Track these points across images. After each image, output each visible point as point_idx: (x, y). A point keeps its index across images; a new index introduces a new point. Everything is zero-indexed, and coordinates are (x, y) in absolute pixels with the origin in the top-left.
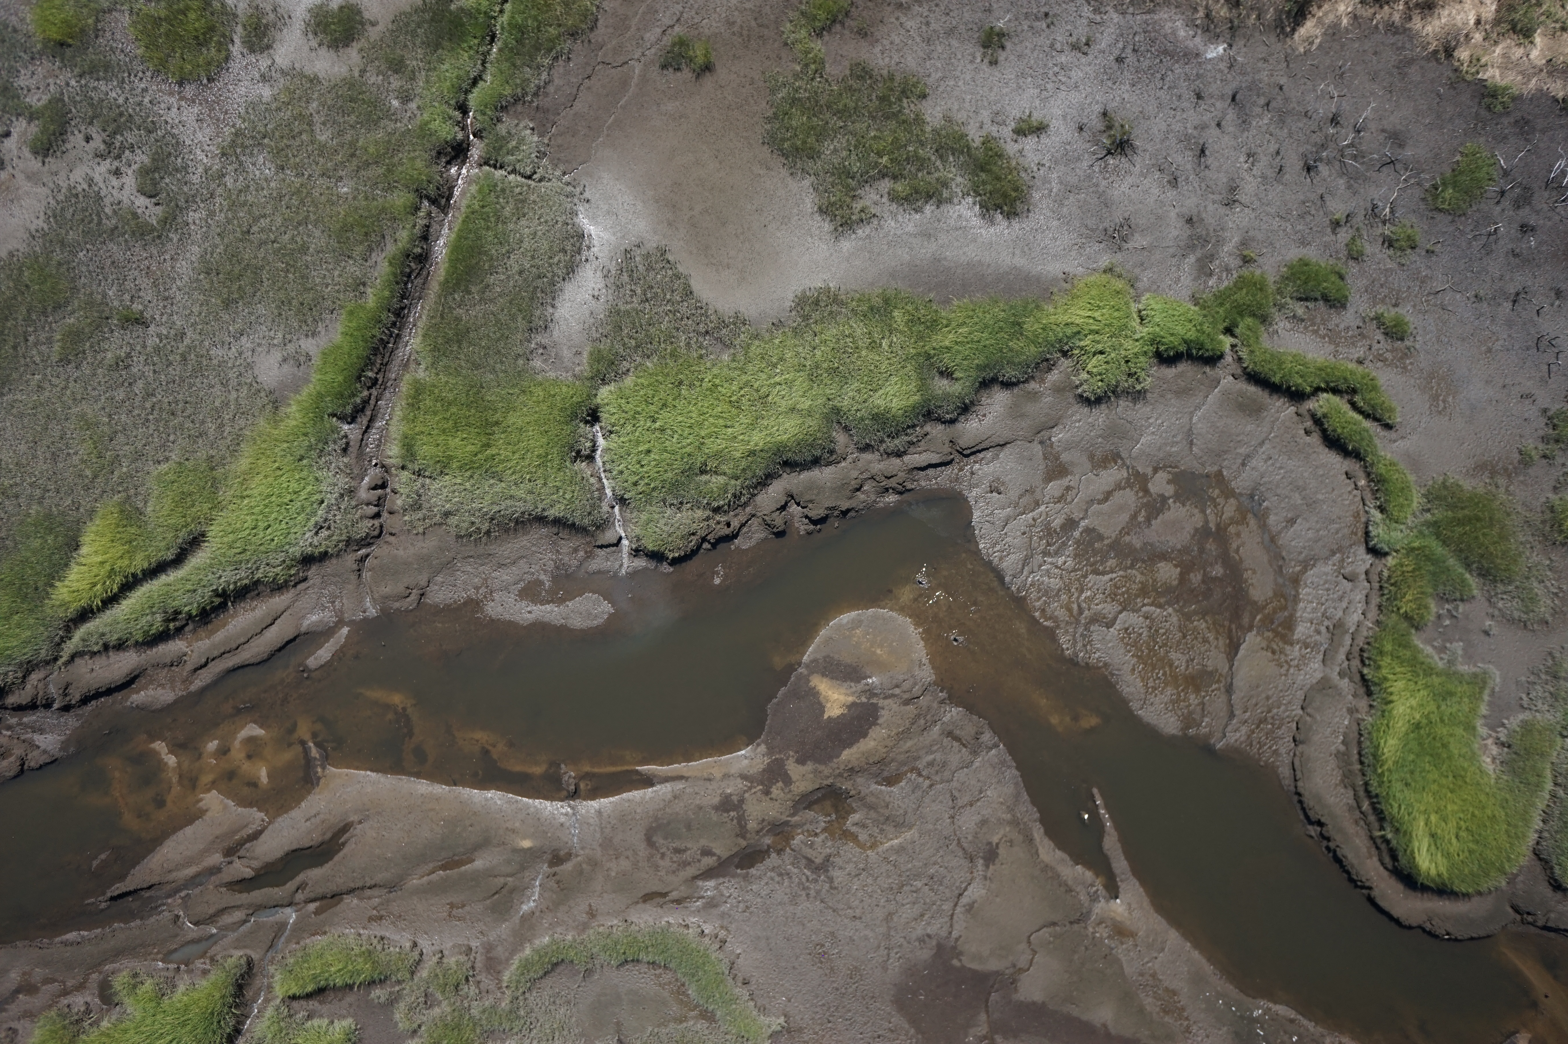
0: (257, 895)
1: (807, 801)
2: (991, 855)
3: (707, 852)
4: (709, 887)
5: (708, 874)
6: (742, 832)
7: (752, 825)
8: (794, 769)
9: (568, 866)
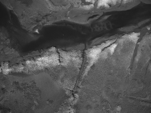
0: (96, 14)
1: (40, 21)
2: (22, 15)
3: (50, 16)
4: (51, 13)
5: (50, 14)
6: (47, 18)
7: (46, 19)
8: (41, 24)
9: (65, 15)
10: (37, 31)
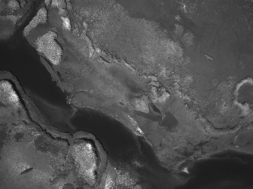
6: (202, 149)
9: (230, 143)
10: (186, 170)
